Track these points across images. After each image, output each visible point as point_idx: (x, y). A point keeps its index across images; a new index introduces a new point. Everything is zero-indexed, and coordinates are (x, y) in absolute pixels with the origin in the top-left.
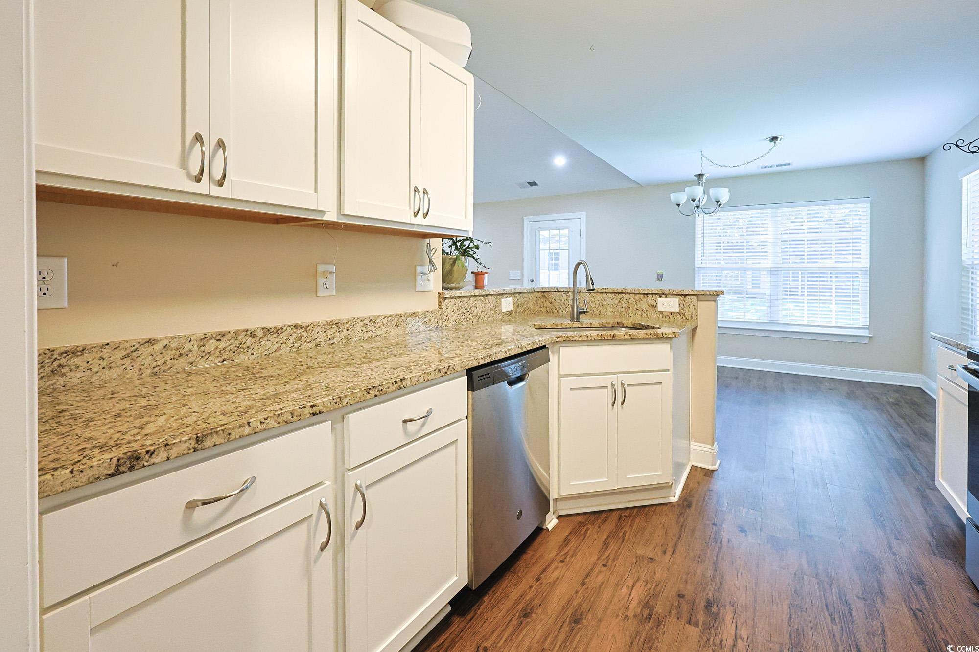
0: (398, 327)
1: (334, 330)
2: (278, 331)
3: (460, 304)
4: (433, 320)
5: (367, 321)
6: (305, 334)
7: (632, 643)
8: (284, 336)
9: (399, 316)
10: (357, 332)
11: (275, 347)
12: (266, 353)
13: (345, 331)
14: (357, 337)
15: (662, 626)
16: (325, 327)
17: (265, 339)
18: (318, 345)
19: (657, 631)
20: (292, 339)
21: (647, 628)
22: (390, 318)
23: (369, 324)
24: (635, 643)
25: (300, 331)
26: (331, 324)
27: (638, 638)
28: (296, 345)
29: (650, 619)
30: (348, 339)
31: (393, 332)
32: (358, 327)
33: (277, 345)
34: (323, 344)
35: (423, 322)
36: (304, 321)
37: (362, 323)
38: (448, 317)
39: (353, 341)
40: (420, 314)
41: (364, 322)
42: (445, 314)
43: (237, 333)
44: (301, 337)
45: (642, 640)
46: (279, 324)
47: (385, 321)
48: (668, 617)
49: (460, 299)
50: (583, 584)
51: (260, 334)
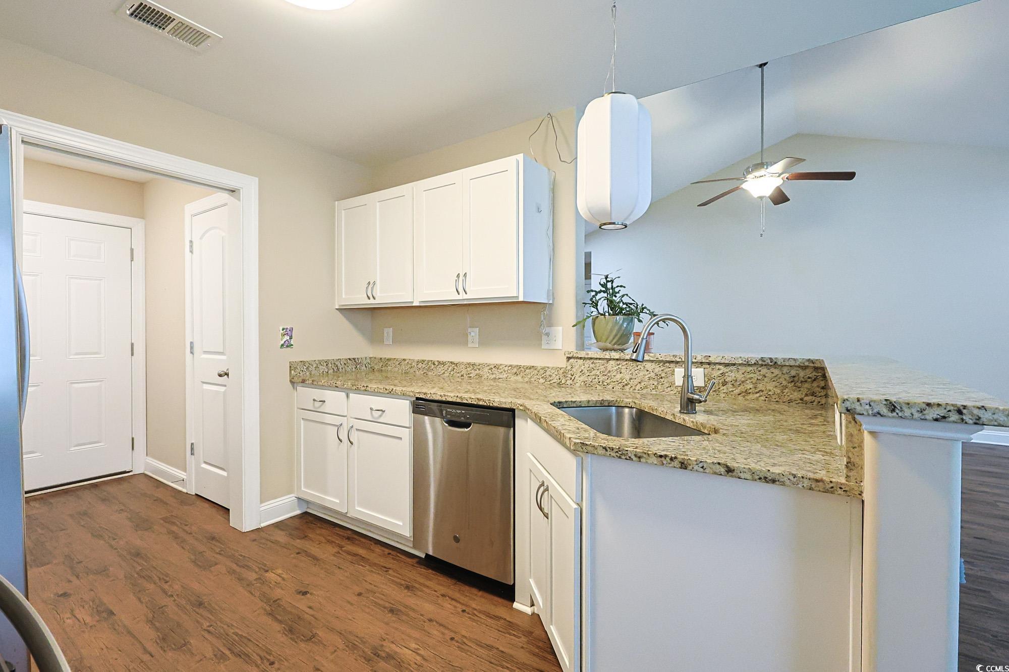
0: (517, 375)
1: (471, 369)
2: (443, 364)
3: (592, 366)
4: (554, 375)
5: (492, 367)
6: (455, 367)
7: (357, 637)
8: (446, 367)
9: (519, 367)
10: (485, 371)
11: (442, 372)
12: (439, 374)
13: (477, 370)
14: (485, 376)
15: (364, 661)
16: (466, 366)
17: (439, 366)
18: (462, 376)
19: (360, 656)
20: (450, 369)
21: (366, 650)
22: (510, 367)
23: (494, 369)
24: (356, 639)
25: (453, 365)
26: (469, 364)
27: (360, 642)
28: (452, 373)
29: (375, 655)
30: (480, 376)
31: (514, 378)
32: (486, 369)
33: (444, 371)
34: (465, 375)
35: (543, 376)
36: (456, 361)
37: (488, 368)
38: (574, 376)
39: (483, 378)
40: (539, 368)
41: (490, 367)
42: (570, 373)
43: (429, 361)
44: (454, 369)
45: (357, 643)
46: (444, 360)
47: (506, 369)
48: (371, 668)
49: (592, 361)
50: (430, 620)
51: (436, 363)
